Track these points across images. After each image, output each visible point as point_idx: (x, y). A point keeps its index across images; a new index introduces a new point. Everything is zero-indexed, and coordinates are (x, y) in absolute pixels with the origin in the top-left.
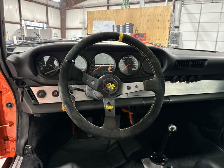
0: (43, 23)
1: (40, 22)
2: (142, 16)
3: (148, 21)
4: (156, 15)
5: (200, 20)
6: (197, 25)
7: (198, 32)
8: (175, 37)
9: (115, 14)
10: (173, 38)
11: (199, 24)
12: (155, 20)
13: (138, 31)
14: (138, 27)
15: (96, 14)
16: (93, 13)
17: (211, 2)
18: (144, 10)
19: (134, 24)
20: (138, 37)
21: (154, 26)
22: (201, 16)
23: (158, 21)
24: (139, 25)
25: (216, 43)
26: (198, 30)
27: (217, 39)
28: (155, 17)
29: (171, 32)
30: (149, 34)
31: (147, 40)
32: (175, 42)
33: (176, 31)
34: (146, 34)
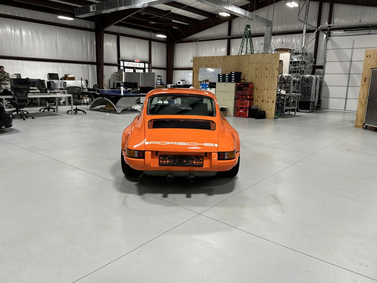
0: (145, 63)
1: (141, 62)
2: (250, 63)
3: (256, 69)
4: (264, 63)
5: (352, 58)
6: (348, 64)
7: (349, 74)
9: (222, 61)
10: (305, 84)
11: (351, 64)
12: (264, 68)
13: (245, 80)
14: (246, 76)
15: (203, 61)
16: (200, 59)
17: (368, 33)
20: (243, 87)
21: (263, 75)
22: (353, 53)
23: (267, 69)
24: (247, 73)
26: (350, 71)
28: (263, 65)
29: (301, 77)
30: (256, 83)
31: (255, 89)
32: (307, 90)
33: (308, 75)
34: (253, 83)
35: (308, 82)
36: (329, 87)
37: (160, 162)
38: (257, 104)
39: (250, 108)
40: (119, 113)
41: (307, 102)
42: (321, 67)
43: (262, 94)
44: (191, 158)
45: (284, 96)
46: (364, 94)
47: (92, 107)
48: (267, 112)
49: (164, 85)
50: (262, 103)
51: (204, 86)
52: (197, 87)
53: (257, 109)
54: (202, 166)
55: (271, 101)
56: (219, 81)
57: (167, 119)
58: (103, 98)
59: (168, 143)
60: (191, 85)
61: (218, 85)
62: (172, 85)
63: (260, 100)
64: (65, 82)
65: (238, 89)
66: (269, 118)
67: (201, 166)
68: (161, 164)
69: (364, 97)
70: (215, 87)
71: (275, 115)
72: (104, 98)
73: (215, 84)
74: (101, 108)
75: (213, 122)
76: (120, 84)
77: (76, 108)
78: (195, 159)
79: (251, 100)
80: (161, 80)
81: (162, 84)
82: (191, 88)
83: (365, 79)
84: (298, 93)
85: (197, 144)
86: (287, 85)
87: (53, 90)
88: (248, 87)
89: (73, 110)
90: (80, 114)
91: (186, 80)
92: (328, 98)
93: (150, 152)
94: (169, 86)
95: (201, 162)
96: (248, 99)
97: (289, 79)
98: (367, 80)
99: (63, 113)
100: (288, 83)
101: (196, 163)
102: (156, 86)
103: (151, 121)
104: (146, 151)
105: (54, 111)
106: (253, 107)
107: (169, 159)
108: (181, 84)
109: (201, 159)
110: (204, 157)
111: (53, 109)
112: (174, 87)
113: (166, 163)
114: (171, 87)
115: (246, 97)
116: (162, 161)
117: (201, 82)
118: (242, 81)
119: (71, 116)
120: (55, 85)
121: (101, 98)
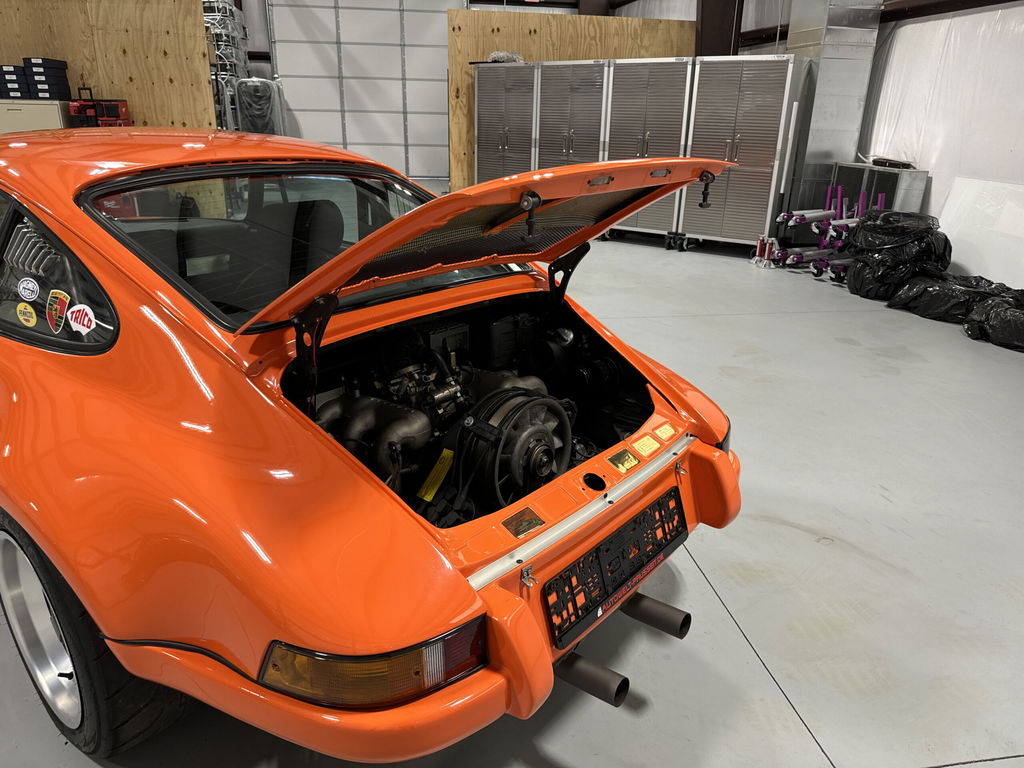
2: (95, 32)
3: (125, 52)
4: (150, 32)
5: (338, 34)
6: (332, 51)
7: (341, 77)
8: (256, 103)
10: (251, 106)
11: (339, 50)
12: (153, 50)
13: (90, 89)
14: (86, 73)
18: (98, 8)
19: (68, 62)
20: (96, 116)
21: (155, 73)
22: (340, 19)
23: (165, 53)
24: (88, 64)
25: (405, 120)
26: (340, 69)
27: (405, 105)
28: (149, 39)
29: (236, 84)
30: (139, 103)
32: (260, 123)
33: (254, 79)
34: (125, 101)
35: (260, 98)
36: (295, 112)
37: (552, 628)
42: (266, 57)
46: (460, 133)
65: (76, 122)
68: (559, 639)
69: (460, 137)
78: (657, 516)
83: (458, 90)
88: (117, 117)
95: (676, 520)
98: (461, 94)
101: (665, 536)
109: (672, 505)
113: (576, 611)
116: (561, 613)
118: (81, 95)
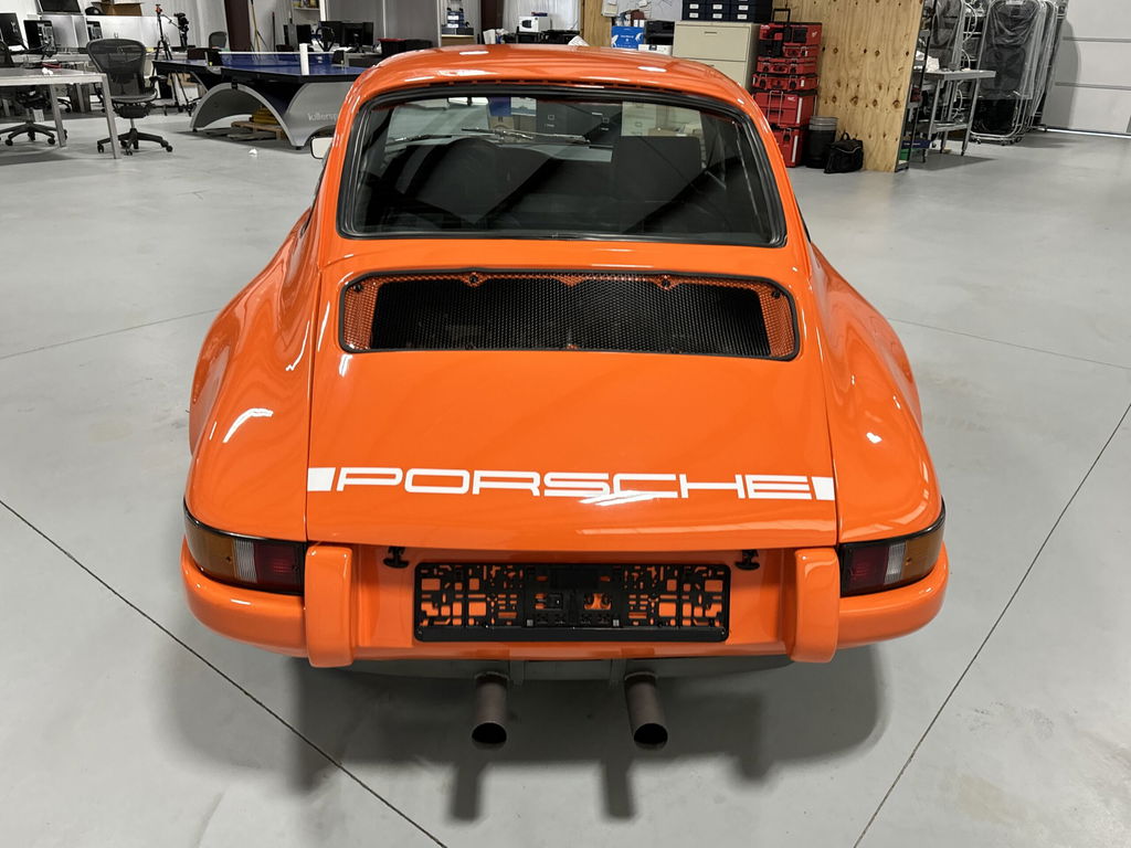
8: (1010, 28)
10: (1002, 32)
13: (790, 11)
20: (783, 41)
29: (991, 3)
30: (835, 27)
31: (829, 53)
32: (1007, 54)
34: (821, 24)
35: (1017, 22)
36: (1078, 42)
37: (419, 615)
38: (833, 112)
39: (805, 131)
40: (298, 148)
41: (1003, 102)
43: (854, 72)
44: (646, 577)
45: (934, 78)
47: (200, 121)
48: (871, 146)
49: (470, 31)
50: (850, 105)
51: (626, 37)
52: (596, 41)
53: (833, 133)
54: (722, 636)
55: (889, 100)
56: (686, 17)
57: (467, 271)
58: (235, 84)
59: (477, 481)
60: (577, 33)
61: (682, 31)
62: (502, 32)
63: (844, 96)
64: (97, 24)
65: (762, 48)
66: (876, 170)
67: (717, 630)
68: (426, 630)
70: (669, 41)
71: (899, 158)
72: (241, 88)
73: (670, 26)
74: (235, 125)
75: (777, 290)
76: (308, 27)
77: (133, 130)
78: (672, 585)
79: (811, 93)
80: (460, 13)
81: (464, 28)
82: (576, 41)
84: (973, 66)
85: (686, 486)
86: (942, 33)
87: (50, 55)
88: (803, 42)
89: (115, 139)
90: (151, 154)
91: (550, 12)
92: (1074, 85)
93: (346, 554)
94: (490, 36)
95: (715, 609)
96: (800, 93)
97: (952, 12)
99: (83, 148)
100: (948, 26)
101: (679, 617)
102: (440, 35)
103: (357, 285)
104: (310, 543)
105: (52, 142)
106: (818, 124)
107: (488, 589)
108: (535, 28)
109: (714, 586)
110: (736, 574)
111: (45, 130)
112: (509, 39)
113: (465, 615)
114: (498, 42)
115: (793, 85)
116: (438, 604)
117: (614, 19)
118: (780, 17)
119: (108, 164)
120: (56, 33)
121: (228, 86)
